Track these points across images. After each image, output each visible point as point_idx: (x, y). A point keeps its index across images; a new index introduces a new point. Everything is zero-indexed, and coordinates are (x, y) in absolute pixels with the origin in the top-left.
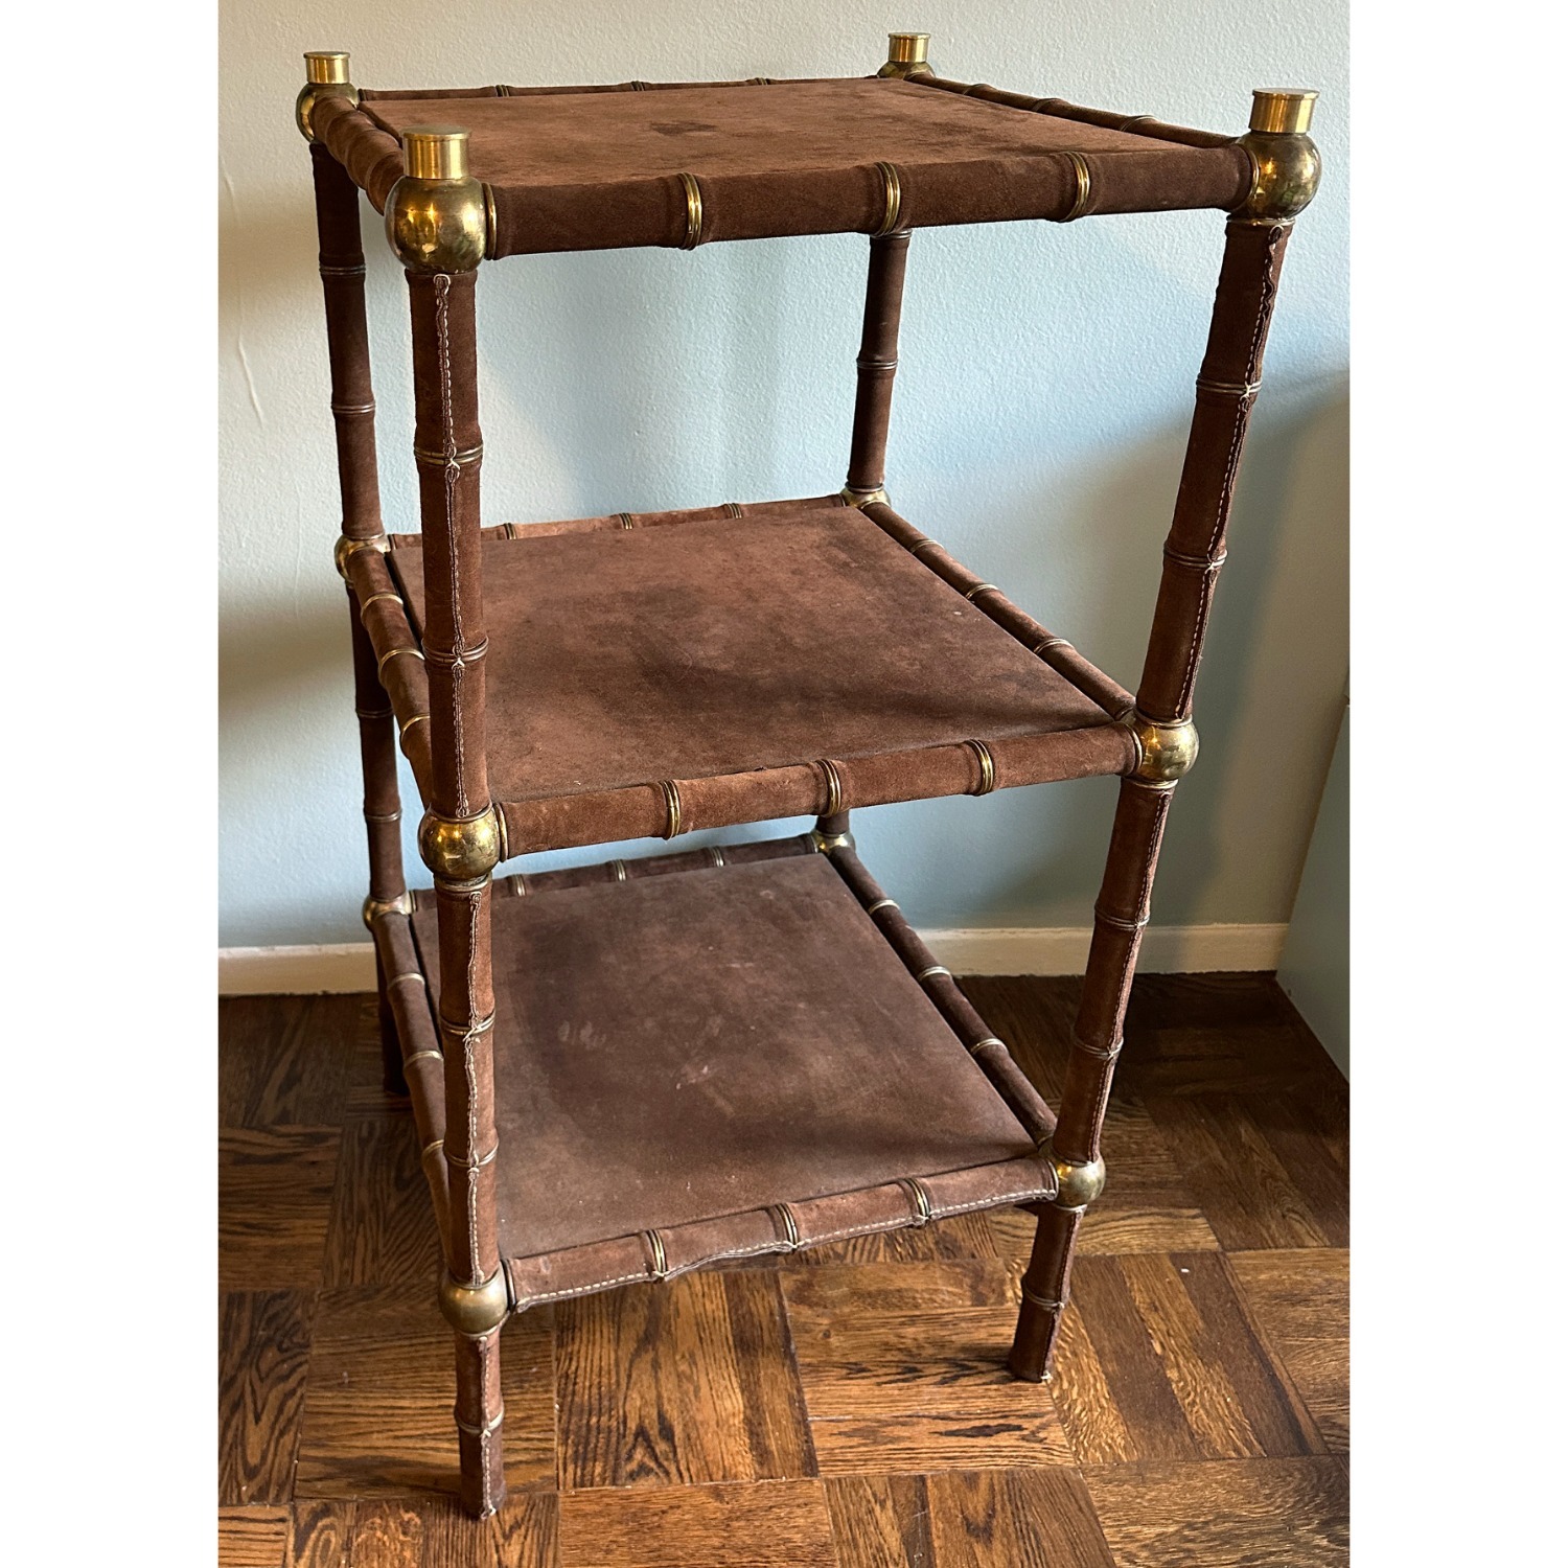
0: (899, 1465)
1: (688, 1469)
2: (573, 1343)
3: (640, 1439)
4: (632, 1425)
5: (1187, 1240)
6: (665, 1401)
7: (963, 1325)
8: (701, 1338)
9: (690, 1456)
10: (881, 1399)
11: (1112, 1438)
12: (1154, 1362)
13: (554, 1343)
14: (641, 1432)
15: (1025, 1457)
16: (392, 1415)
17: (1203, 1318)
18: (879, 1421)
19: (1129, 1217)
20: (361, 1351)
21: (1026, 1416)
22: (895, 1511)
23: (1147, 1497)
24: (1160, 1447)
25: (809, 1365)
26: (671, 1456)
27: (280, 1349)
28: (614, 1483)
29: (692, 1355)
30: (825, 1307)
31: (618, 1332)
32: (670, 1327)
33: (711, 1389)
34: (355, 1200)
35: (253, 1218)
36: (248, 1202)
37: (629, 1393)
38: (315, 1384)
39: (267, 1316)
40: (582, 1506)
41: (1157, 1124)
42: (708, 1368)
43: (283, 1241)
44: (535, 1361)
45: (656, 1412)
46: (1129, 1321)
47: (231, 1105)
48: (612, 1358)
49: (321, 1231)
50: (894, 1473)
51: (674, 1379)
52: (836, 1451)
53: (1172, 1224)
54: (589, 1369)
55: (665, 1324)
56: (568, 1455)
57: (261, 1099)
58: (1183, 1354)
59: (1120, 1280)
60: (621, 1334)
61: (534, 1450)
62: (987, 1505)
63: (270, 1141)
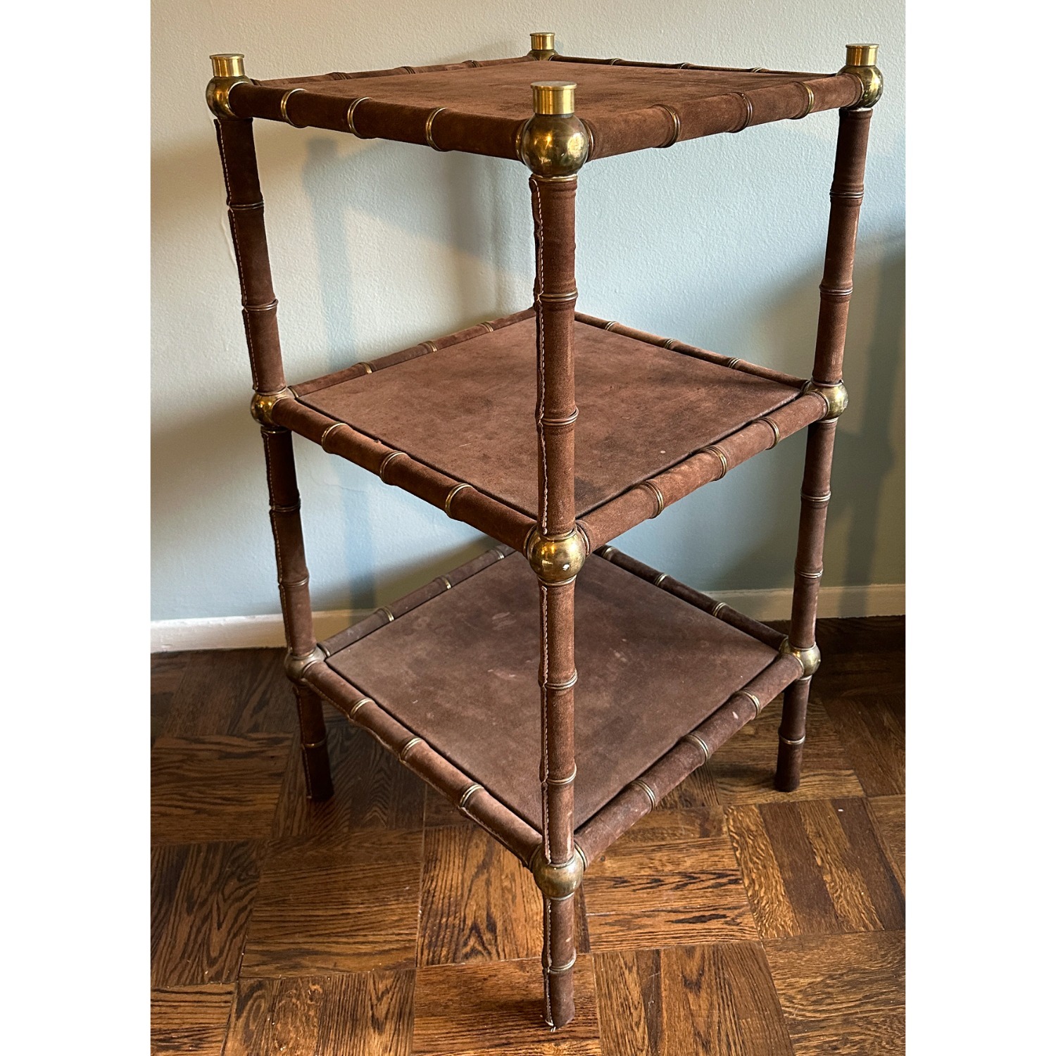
0: (643, 943)
1: (504, 950)
2: (435, 870)
3: (474, 932)
4: (469, 922)
5: (844, 790)
6: (492, 906)
7: (693, 850)
9: (506, 941)
10: (634, 901)
11: (784, 921)
12: (816, 871)
13: (422, 870)
14: (475, 928)
15: (726, 935)
16: (310, 921)
17: (850, 841)
18: (632, 915)
19: (807, 777)
20: (294, 879)
21: (729, 909)
22: (638, 973)
23: (805, 959)
24: (815, 925)
25: (590, 879)
26: (493, 942)
27: (239, 880)
28: (453, 961)
29: (513, 875)
31: (465, 862)
32: (500, 857)
33: (523, 897)
34: (298, 781)
35: (229, 794)
36: (227, 784)
37: (469, 901)
38: (259, 902)
39: (232, 858)
40: (431, 977)
41: (830, 716)
42: (523, 883)
43: (248, 809)
44: (408, 882)
45: (485, 913)
46: (801, 844)
47: (220, 720)
48: (460, 878)
49: (273, 801)
50: (640, 949)
51: (499, 891)
52: (603, 935)
53: (834, 780)
54: (443, 886)
55: (497, 855)
56: (425, 944)
57: (241, 716)
58: (835, 865)
59: (797, 818)
60: (467, 863)
61: (403, 941)
62: (699, 968)
63: (245, 743)
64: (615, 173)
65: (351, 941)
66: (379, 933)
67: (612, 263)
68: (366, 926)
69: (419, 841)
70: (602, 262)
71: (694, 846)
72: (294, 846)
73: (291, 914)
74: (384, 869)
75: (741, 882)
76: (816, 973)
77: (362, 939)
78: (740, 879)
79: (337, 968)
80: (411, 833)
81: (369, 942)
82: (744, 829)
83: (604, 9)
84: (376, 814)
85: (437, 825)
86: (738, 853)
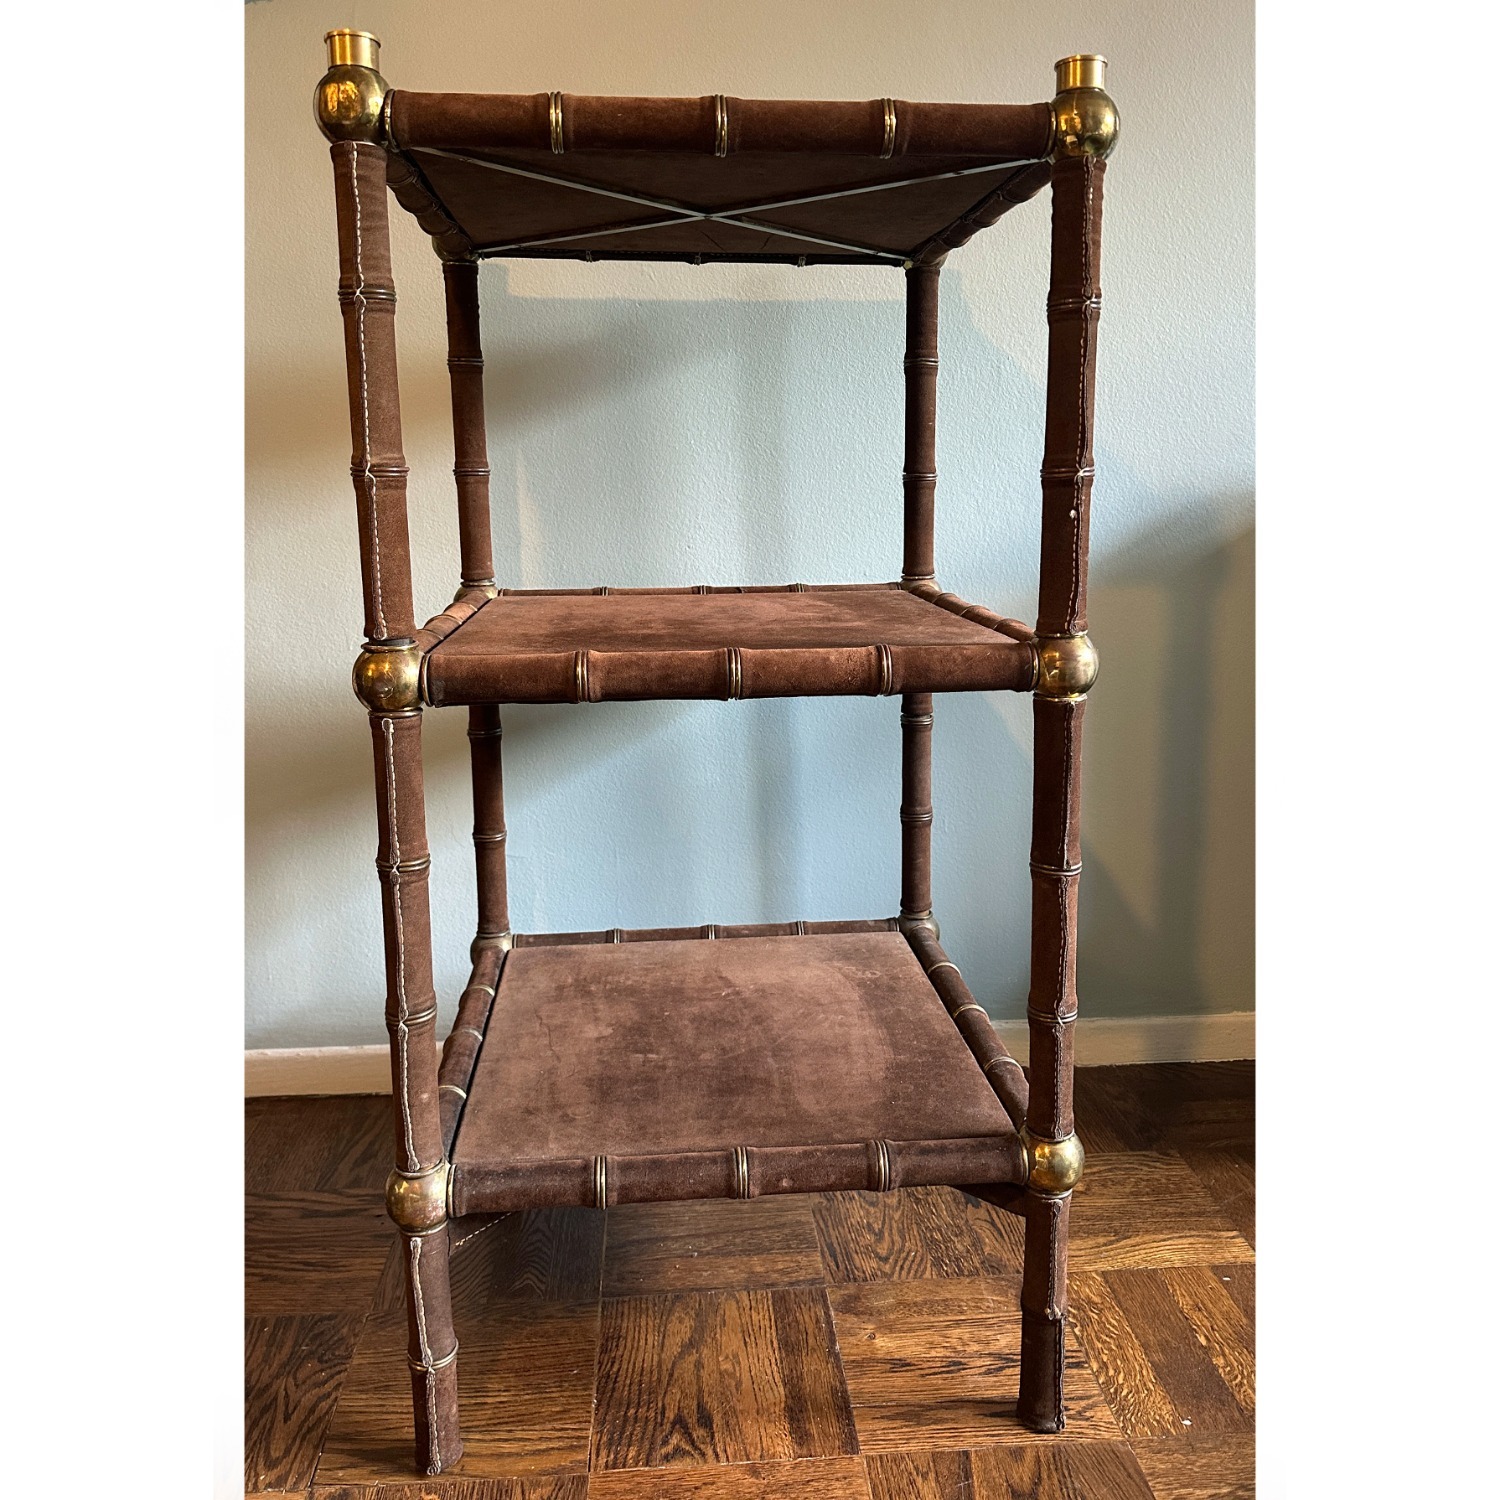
0: (942, 1442)
1: (725, 1451)
2: (618, 1350)
3: (678, 1426)
4: (671, 1415)
5: (1228, 1255)
6: (706, 1395)
7: (1009, 1326)
8: (745, 1343)
9: (728, 1439)
10: (924, 1389)
11: (1160, 1415)
12: (1200, 1352)
13: (598, 1350)
14: (680, 1422)
15: (1072, 1432)
18: (922, 1406)
19: (1169, 1239)
21: (1072, 1399)
22: (937, 1481)
23: (1198, 1464)
24: (1209, 1421)
25: (853, 1361)
26: (708, 1440)
27: (320, 1361)
28: (647, 1464)
29: (736, 1356)
30: (871, 1315)
31: (664, 1340)
32: (715, 1335)
33: (753, 1382)
35: (313, 1259)
36: (310, 1247)
37: (669, 1389)
38: (348, 1389)
39: (312, 1334)
40: (612, 1485)
41: (1193, 1169)
42: (753, 1367)
43: (339, 1275)
44: (576, 1364)
45: (695, 1402)
46: (1173, 1320)
47: (306, 1174)
48: (656, 1358)
49: (378, 1267)
50: (937, 1450)
51: (716, 1375)
52: (879, 1432)
53: (1211, 1243)
54: (630, 1370)
55: (711, 1332)
56: (602, 1442)
57: (336, 1170)
58: (1228, 1344)
59: (1162, 1288)
60: (666, 1341)
61: (568, 1438)
62: (1033, 1475)
63: (339, 1200)
65: (488, 1437)
66: (532, 1428)
68: (512, 1419)
69: (593, 1314)
71: (1008, 1322)
74: (540, 1348)
75: (1086, 1365)
76: (1220, 1482)
77: (504, 1436)
78: (1084, 1361)
79: (465, 1472)
80: (580, 1305)
81: (515, 1440)
82: (1083, 1300)
84: (529, 1282)
85: (619, 1295)
86: (1077, 1330)
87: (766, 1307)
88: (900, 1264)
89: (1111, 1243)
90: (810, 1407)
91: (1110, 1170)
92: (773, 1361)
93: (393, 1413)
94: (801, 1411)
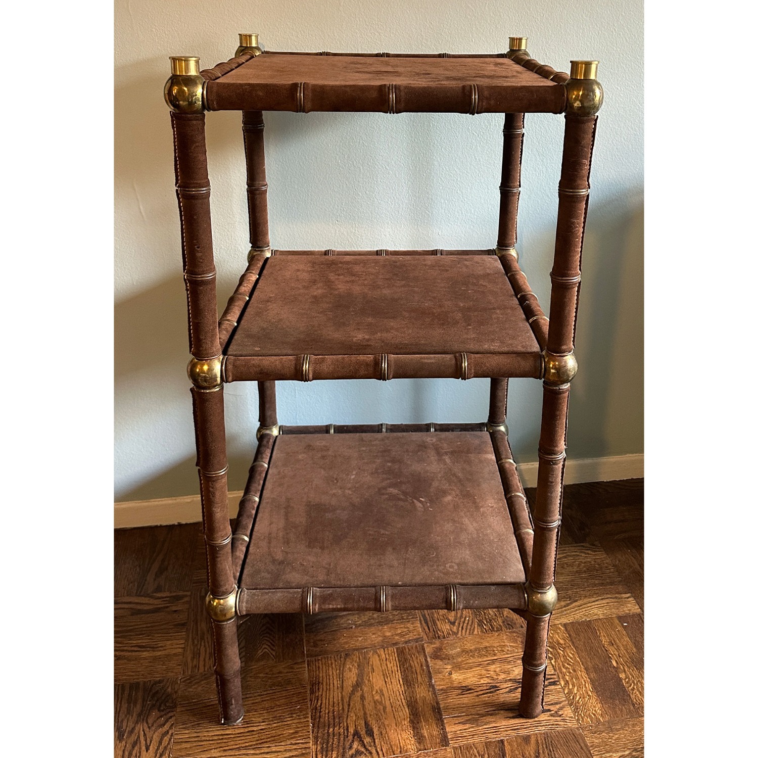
0: (490, 736)
1: (382, 750)
2: (319, 691)
3: (356, 737)
4: (351, 730)
5: (626, 609)
6: (368, 716)
7: (517, 662)
8: (386, 682)
9: (383, 743)
10: (479, 704)
12: (613, 671)
13: (308, 692)
14: (356, 734)
15: (553, 724)
16: (222, 739)
17: (636, 647)
18: (478, 714)
19: (597, 600)
20: (204, 707)
21: (552, 704)
23: (614, 738)
24: (619, 712)
25: (442, 690)
26: (372, 744)
27: (159, 710)
29: (381, 691)
30: (449, 659)
31: (342, 683)
32: (369, 678)
33: (392, 707)
34: (199, 629)
35: (143, 643)
36: (141, 635)
37: (349, 714)
38: (179, 727)
39: (151, 693)
41: (607, 554)
42: (391, 697)
43: (159, 653)
44: (298, 702)
45: (364, 722)
46: (600, 651)
47: (129, 585)
48: (340, 696)
49: (181, 646)
50: (488, 740)
51: (372, 704)
52: (458, 732)
53: (617, 602)
54: (327, 704)
55: (367, 676)
56: (318, 750)
57: (146, 581)
58: (627, 666)
59: (594, 632)
60: (344, 683)
61: (300, 749)
62: (535, 752)
63: (152, 601)
64: (438, 145)
65: (258, 752)
66: (279, 744)
67: (436, 213)
68: (269, 740)
69: (303, 669)
70: (429, 211)
71: (517, 659)
72: (203, 680)
73: (205, 735)
74: (278, 693)
75: (558, 683)
76: (624, 748)
77: (266, 750)
78: (558, 681)
80: (295, 664)
81: (272, 752)
82: (555, 643)
83: (431, 23)
84: (266, 650)
85: (316, 656)
86: (553, 661)
87: (394, 658)
88: (461, 626)
89: (568, 605)
90: (422, 719)
91: (565, 557)
92: (401, 692)
93: (204, 741)
94: (418, 723)
